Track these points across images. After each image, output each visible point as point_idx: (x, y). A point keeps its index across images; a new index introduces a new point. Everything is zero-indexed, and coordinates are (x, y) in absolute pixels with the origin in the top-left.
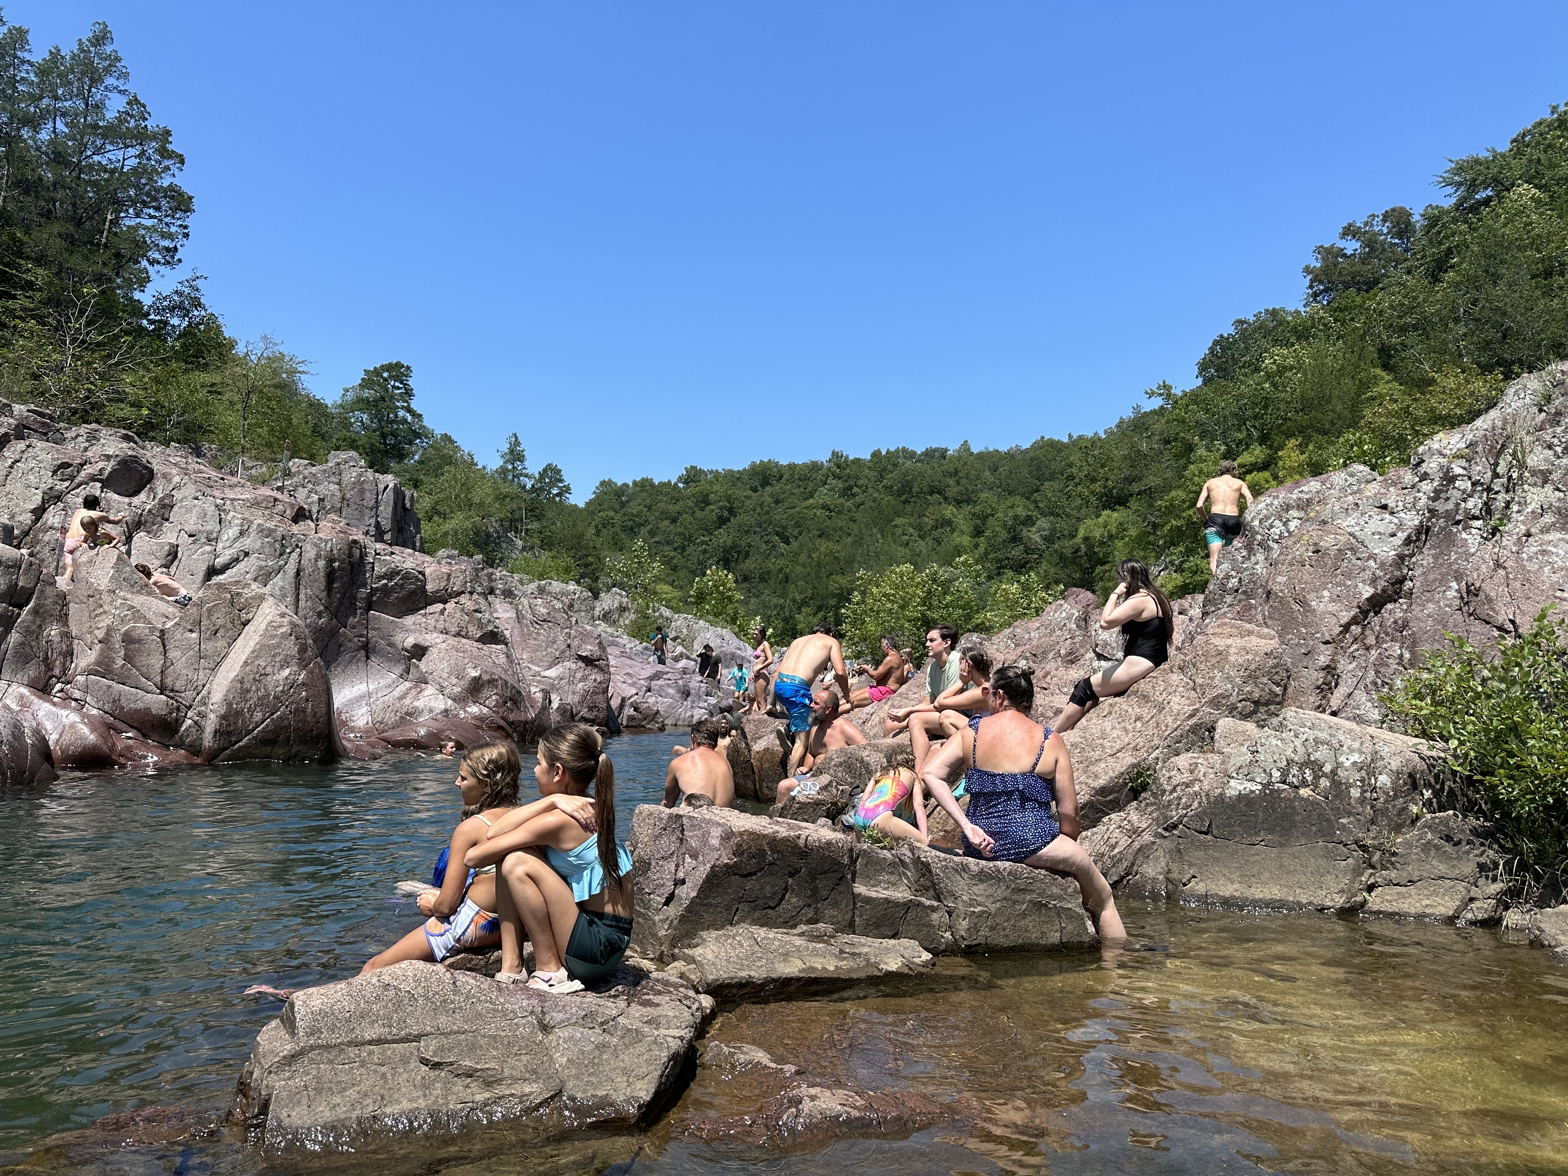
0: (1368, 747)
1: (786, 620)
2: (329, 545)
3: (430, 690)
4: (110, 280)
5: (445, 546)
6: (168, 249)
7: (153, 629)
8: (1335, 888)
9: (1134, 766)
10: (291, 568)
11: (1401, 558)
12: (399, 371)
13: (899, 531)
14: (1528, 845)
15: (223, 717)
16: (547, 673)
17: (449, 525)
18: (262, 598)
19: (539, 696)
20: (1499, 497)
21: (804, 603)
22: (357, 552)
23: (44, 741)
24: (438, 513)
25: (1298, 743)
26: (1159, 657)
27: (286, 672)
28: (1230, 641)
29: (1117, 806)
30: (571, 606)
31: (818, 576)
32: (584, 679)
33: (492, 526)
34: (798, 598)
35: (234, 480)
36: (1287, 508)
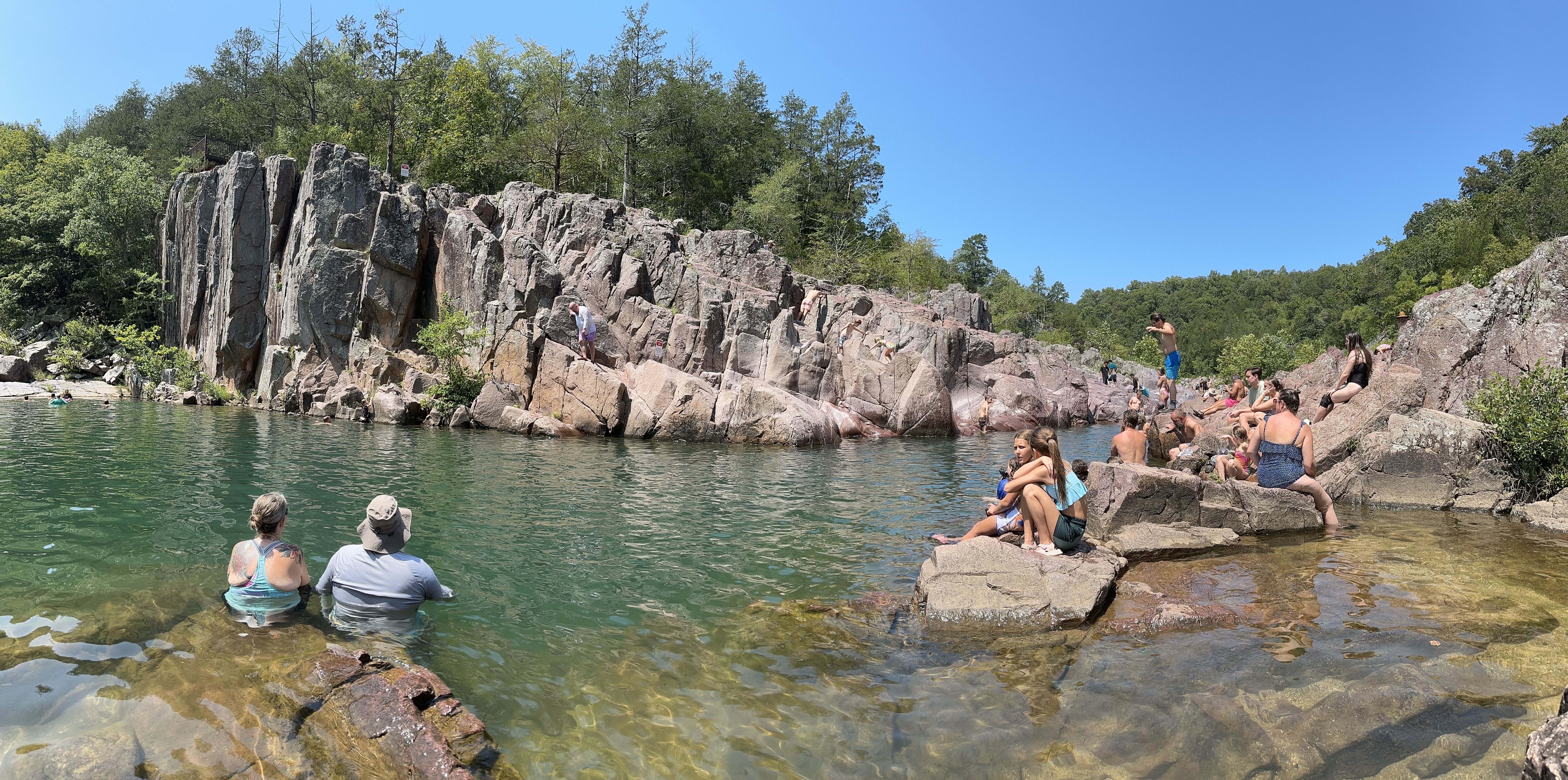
0: (1458, 428)
1: (1187, 364)
2: (949, 331)
3: (997, 402)
4: (851, 215)
5: (1003, 328)
6: (874, 195)
7: (875, 376)
8: (1440, 497)
9: (1350, 439)
10: (932, 344)
11: (1482, 332)
12: (980, 239)
13: (1248, 316)
14: (1525, 474)
15: (906, 415)
16: (1055, 393)
17: (1006, 317)
18: (920, 359)
19: (1052, 404)
20: (1527, 303)
21: (1197, 354)
22: (962, 334)
23: (836, 426)
24: (1000, 311)
25: (1426, 426)
26: (1364, 383)
27: (932, 394)
28: (1398, 375)
29: (1340, 459)
30: (1068, 357)
31: (1204, 340)
32: (1075, 395)
33: (1028, 316)
34: (1194, 352)
35: (906, 303)
36: (1434, 305)
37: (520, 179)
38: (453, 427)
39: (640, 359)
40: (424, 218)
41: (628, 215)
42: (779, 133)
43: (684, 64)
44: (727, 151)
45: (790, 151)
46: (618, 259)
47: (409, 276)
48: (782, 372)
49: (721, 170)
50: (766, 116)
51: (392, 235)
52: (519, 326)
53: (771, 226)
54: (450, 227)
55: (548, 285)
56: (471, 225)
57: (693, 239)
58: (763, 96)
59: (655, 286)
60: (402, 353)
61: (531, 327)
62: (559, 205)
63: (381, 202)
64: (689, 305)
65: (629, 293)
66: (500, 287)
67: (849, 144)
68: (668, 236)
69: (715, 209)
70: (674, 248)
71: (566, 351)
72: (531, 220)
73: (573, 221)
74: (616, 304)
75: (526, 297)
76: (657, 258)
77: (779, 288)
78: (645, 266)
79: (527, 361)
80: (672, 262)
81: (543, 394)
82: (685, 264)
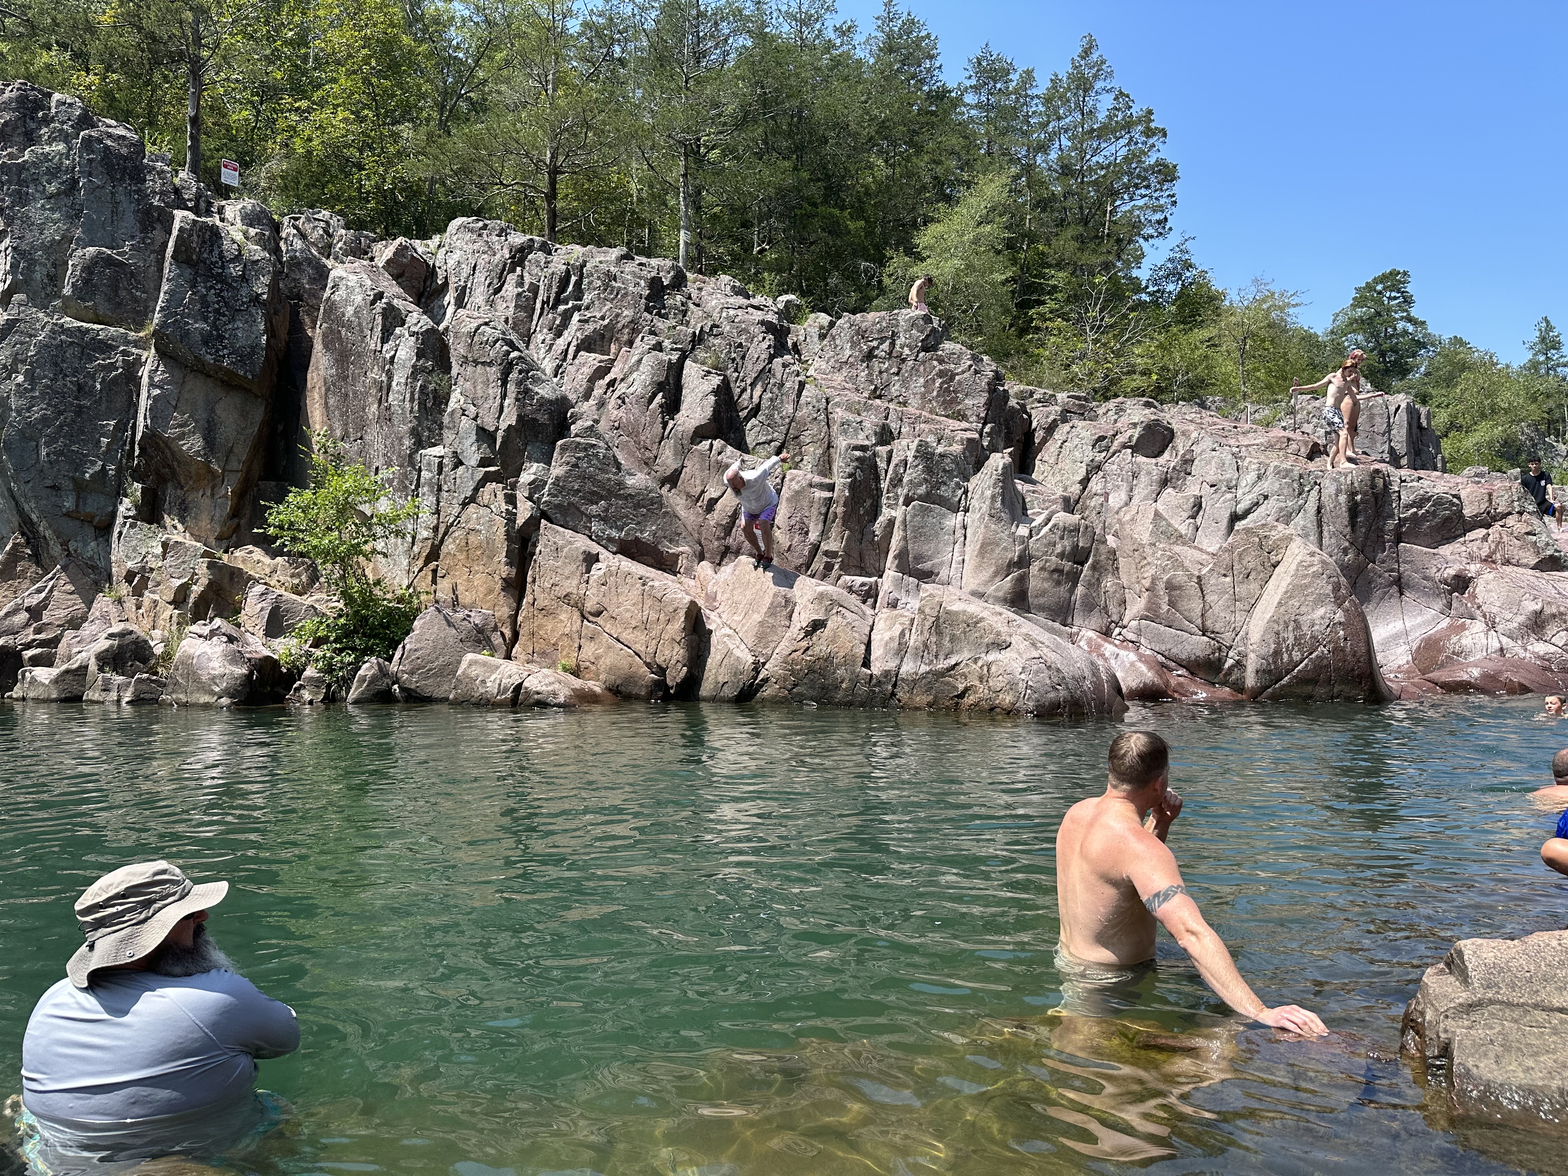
2: (1349, 478)
3: (1478, 626)
4: (1114, 265)
6: (1159, 222)
7: (1191, 576)
10: (1311, 506)
12: (1393, 280)
15: (1263, 657)
18: (1289, 539)
22: (1380, 482)
23: (1114, 678)
27: (1322, 611)
35: (1244, 426)
37: (478, 213)
38: (356, 702)
39: (723, 555)
40: (277, 275)
41: (691, 288)
42: (966, 127)
43: (784, 8)
44: (870, 166)
45: (988, 159)
46: (676, 370)
47: (248, 391)
48: (996, 574)
49: (860, 200)
50: (941, 95)
51: (204, 302)
52: (486, 497)
53: (959, 299)
54: (336, 297)
55: (543, 418)
56: (380, 296)
57: (814, 332)
58: (932, 57)
59: (747, 419)
60: (237, 553)
61: (511, 500)
62: (558, 264)
63: (175, 232)
64: (812, 452)
65: (700, 434)
66: (446, 419)
67: (1107, 132)
68: (769, 327)
69: (851, 275)
70: (780, 348)
71: (582, 543)
72: (502, 293)
73: (587, 298)
74: (675, 454)
75: (499, 441)
76: (750, 367)
77: (983, 415)
78: (729, 383)
79: (507, 564)
80: (779, 375)
81: (540, 627)
82: (802, 378)
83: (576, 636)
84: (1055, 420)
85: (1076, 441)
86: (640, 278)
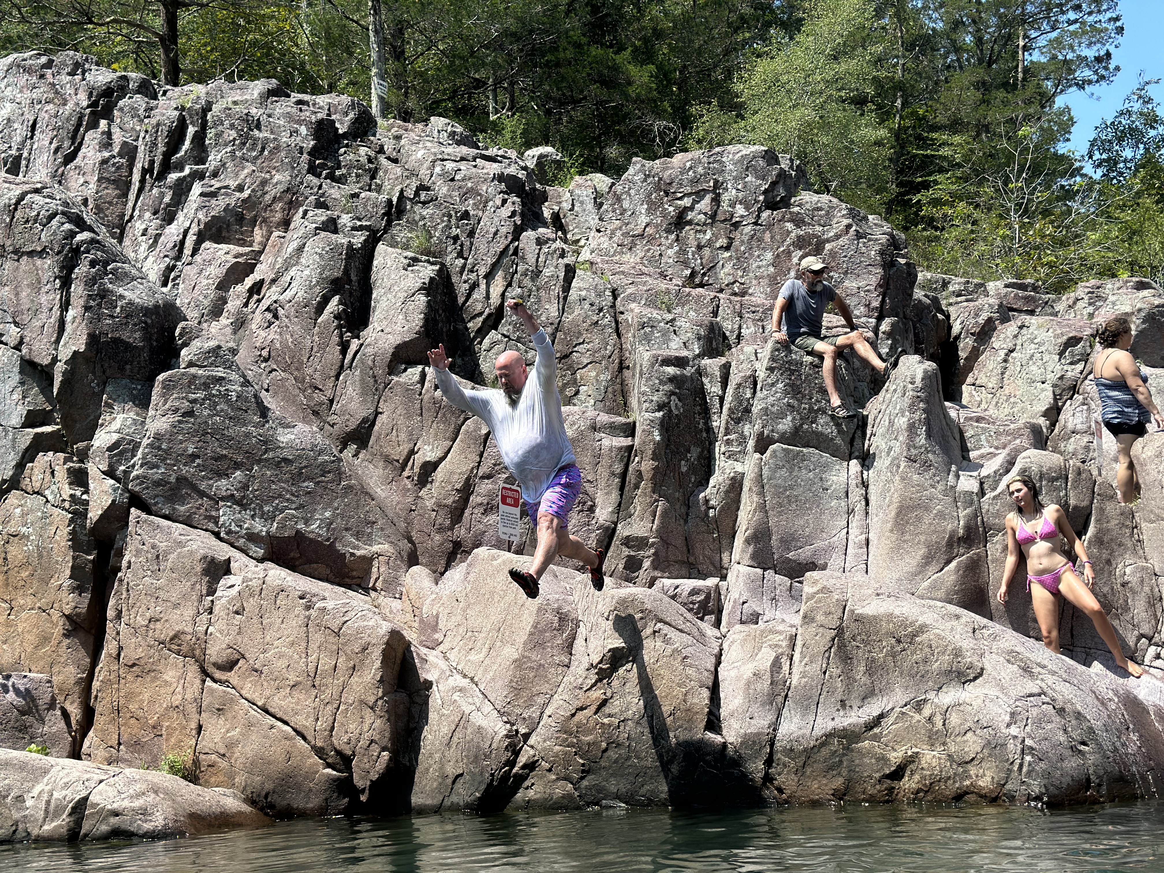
39: (449, 554)
41: (384, 137)
46: (360, 260)
52: (38, 476)
55: (131, 337)
57: (585, 197)
61: (79, 478)
62: (166, 114)
64: (593, 379)
65: (403, 357)
68: (512, 186)
70: (531, 218)
71: (201, 544)
72: (78, 161)
73: (214, 159)
74: (364, 393)
75: (58, 379)
76: (483, 248)
77: (876, 304)
78: (449, 277)
79: (73, 590)
80: (531, 259)
81: (130, 696)
82: (569, 260)
83: (192, 709)
84: (990, 320)
85: (1031, 349)
86: (300, 122)
